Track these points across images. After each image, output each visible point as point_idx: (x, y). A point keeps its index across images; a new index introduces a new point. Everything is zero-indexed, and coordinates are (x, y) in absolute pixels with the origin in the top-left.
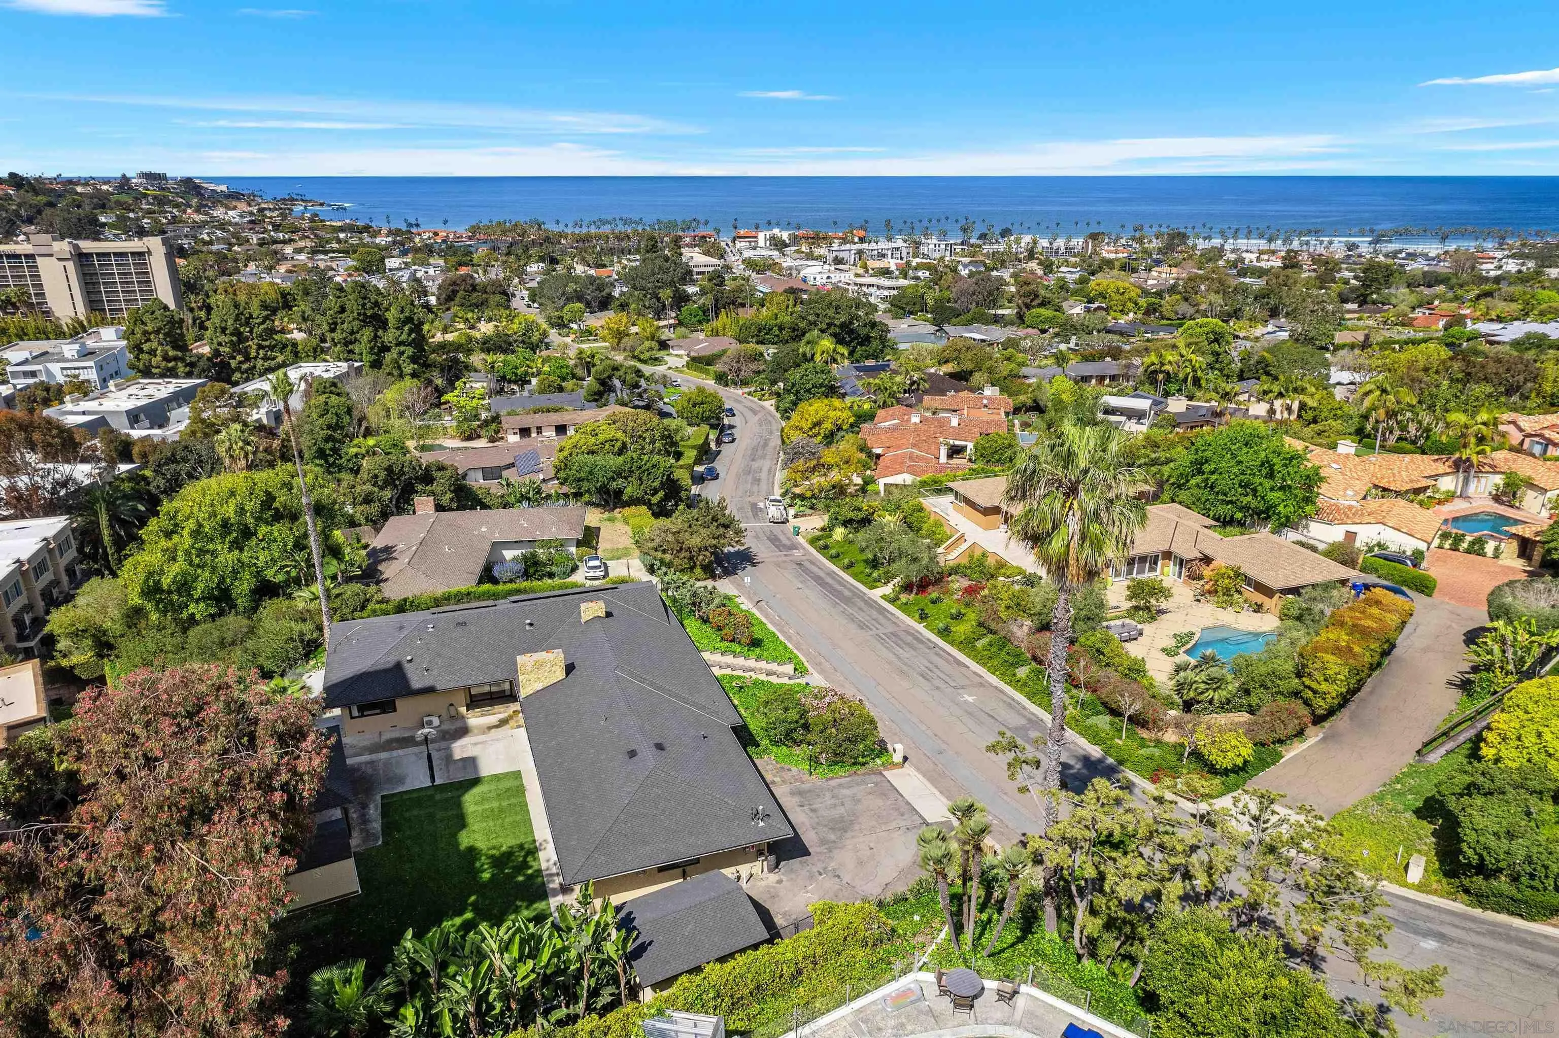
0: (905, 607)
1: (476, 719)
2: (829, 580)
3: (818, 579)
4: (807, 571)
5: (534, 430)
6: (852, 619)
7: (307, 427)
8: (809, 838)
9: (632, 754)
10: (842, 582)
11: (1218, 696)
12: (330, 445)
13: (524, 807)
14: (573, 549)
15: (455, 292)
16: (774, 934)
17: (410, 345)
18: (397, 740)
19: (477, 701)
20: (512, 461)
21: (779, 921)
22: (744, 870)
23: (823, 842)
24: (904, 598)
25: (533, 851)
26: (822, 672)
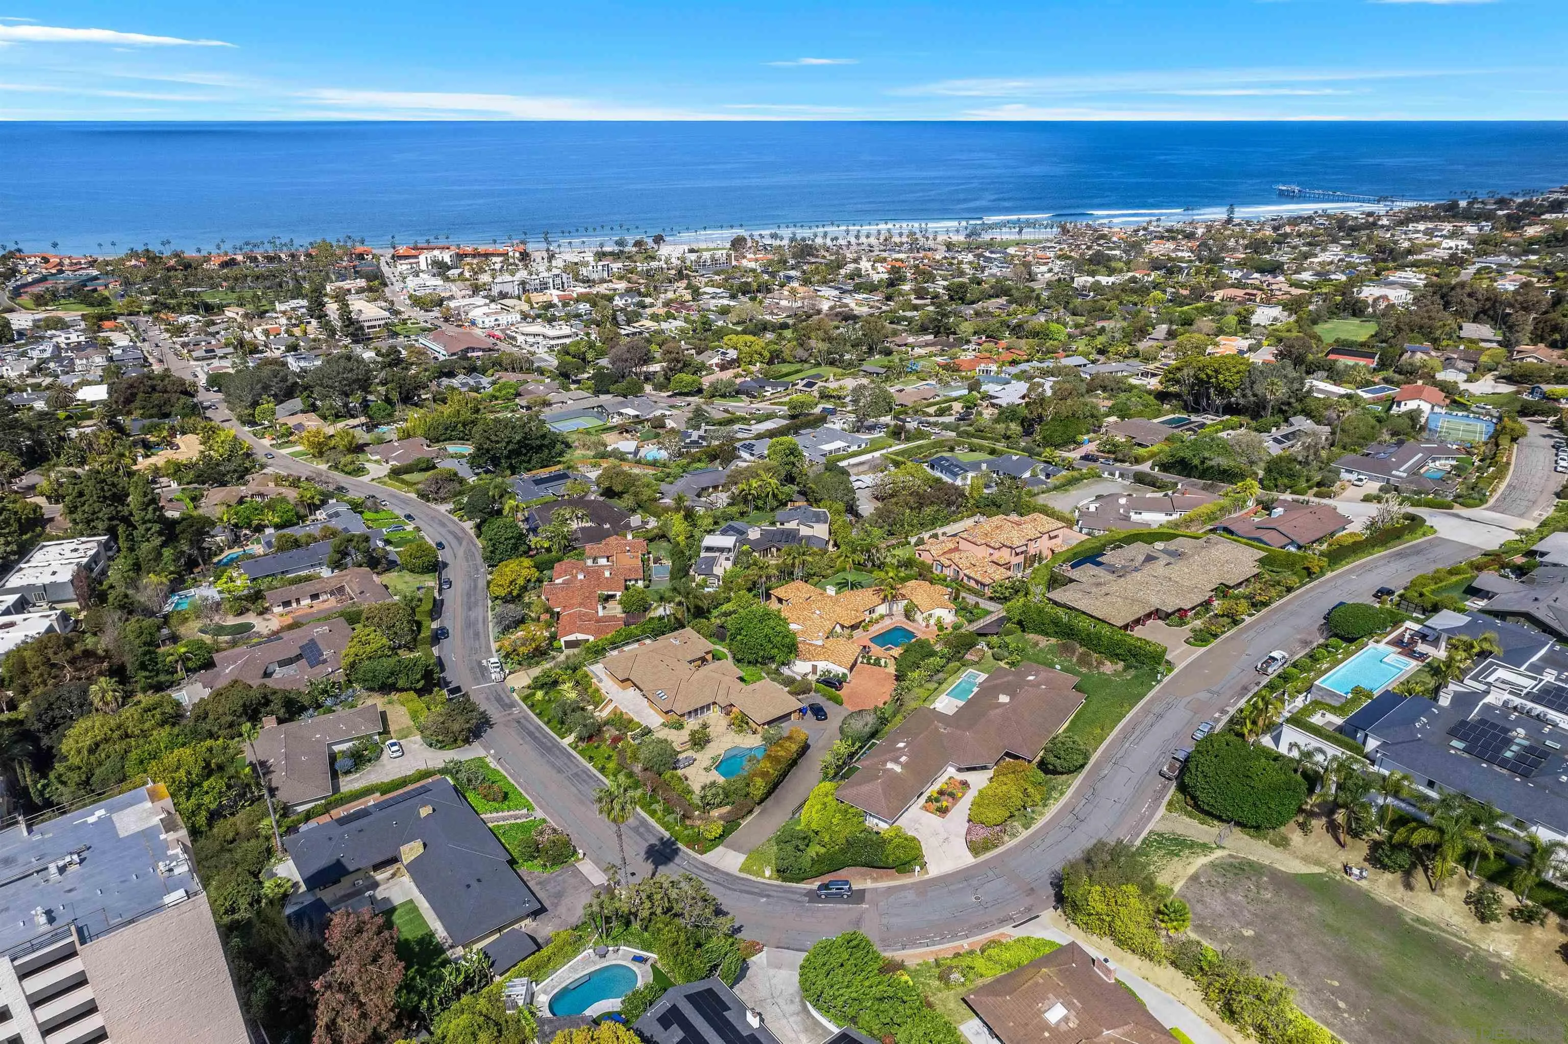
0: (581, 753)
1: (380, 876)
2: (537, 734)
3: (531, 734)
4: (524, 728)
5: (293, 601)
6: (553, 765)
7: (127, 648)
8: (547, 904)
9: (468, 886)
10: (546, 735)
11: (718, 800)
12: (148, 657)
13: (420, 916)
14: (377, 737)
15: (134, 395)
16: (539, 947)
17: (155, 522)
18: (345, 896)
19: (379, 867)
20: (299, 652)
21: (539, 940)
22: (523, 924)
23: (552, 904)
24: (582, 745)
25: (432, 935)
26: (541, 807)
